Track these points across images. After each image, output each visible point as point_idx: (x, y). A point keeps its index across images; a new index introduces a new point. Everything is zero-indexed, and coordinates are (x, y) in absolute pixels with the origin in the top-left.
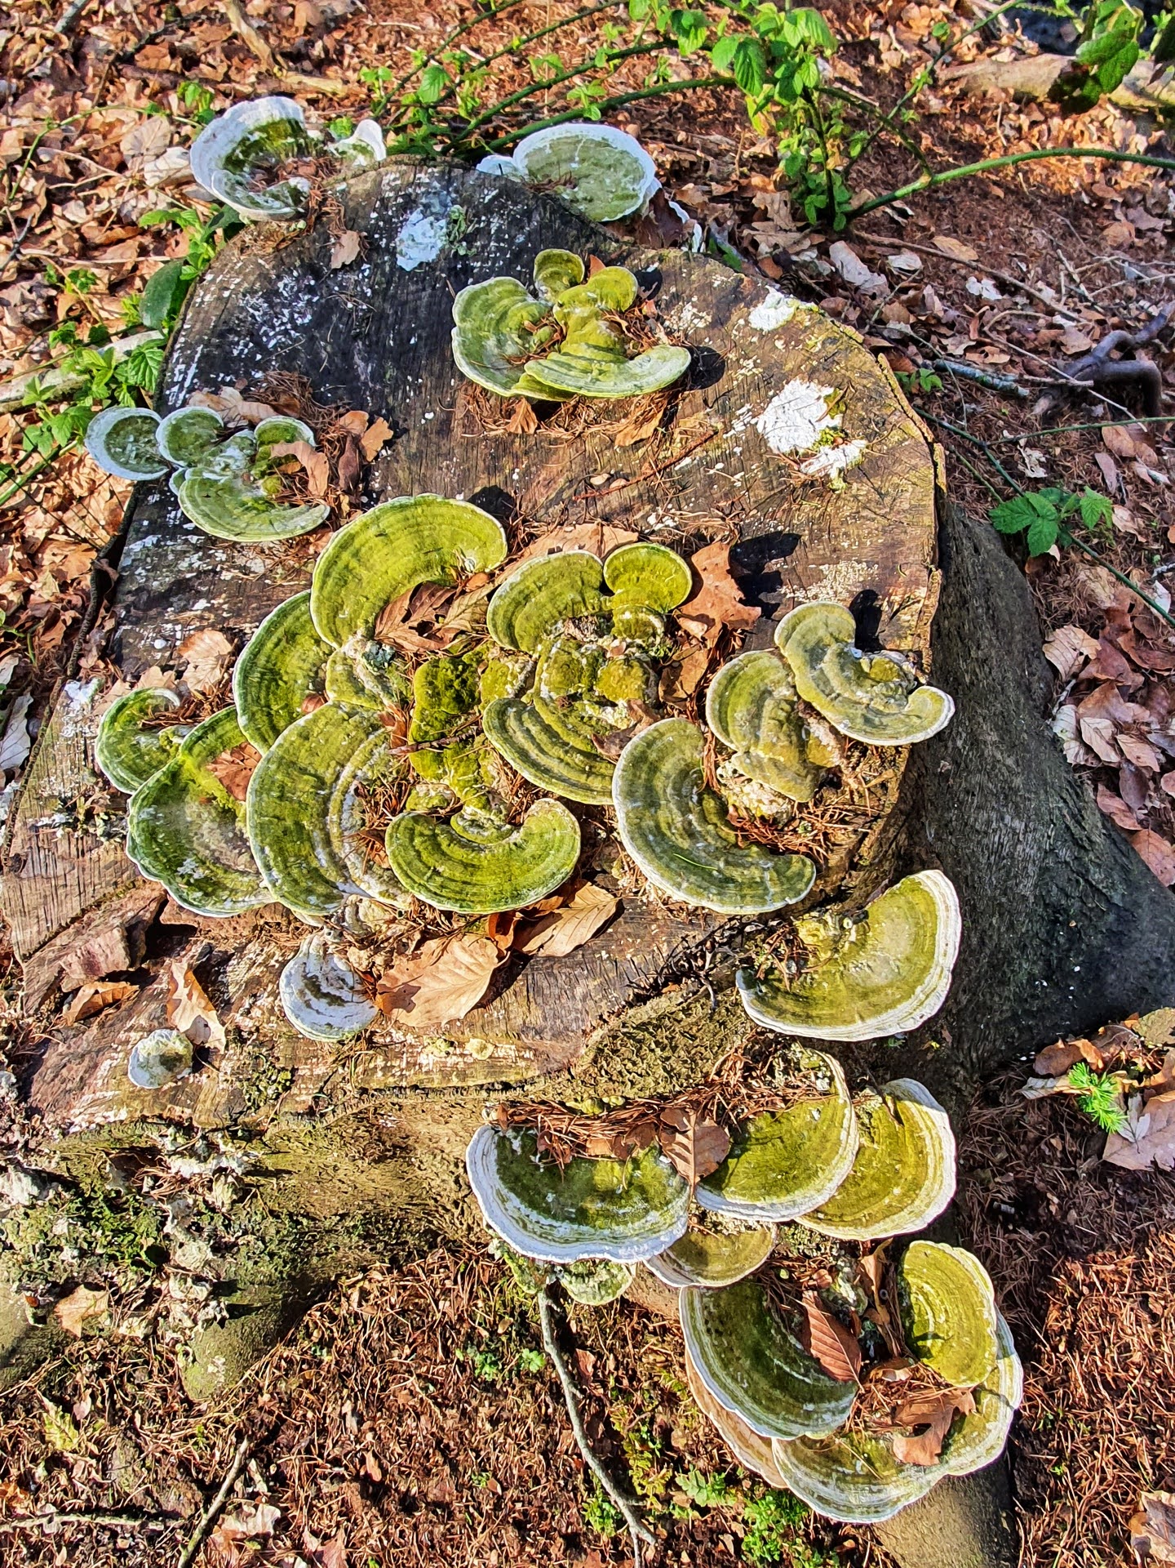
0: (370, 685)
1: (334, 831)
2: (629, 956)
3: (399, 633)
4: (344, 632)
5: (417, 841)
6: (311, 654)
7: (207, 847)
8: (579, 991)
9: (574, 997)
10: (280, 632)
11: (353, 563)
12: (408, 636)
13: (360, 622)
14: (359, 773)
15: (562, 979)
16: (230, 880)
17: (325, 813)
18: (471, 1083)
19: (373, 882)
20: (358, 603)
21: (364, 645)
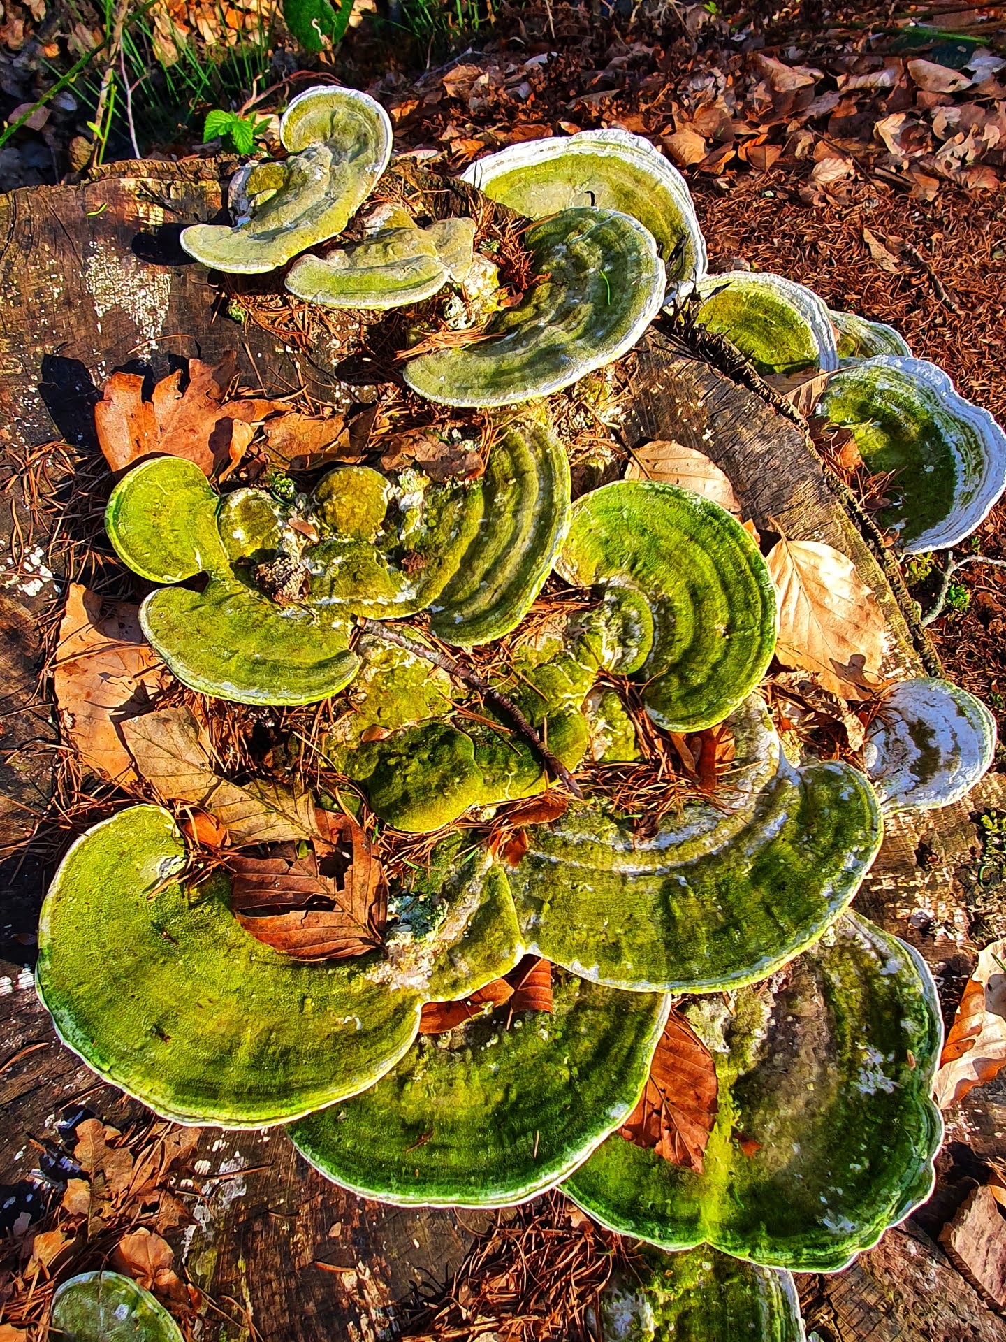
0: (472, 902)
1: (726, 832)
2: (700, 404)
3: (357, 902)
4: (387, 1005)
5: (698, 680)
6: (431, 1077)
7: (823, 1077)
8: (759, 447)
9: (769, 452)
10: (416, 1156)
11: (242, 1056)
12: (357, 883)
13: (357, 986)
14: (620, 847)
15: (754, 473)
16: (851, 997)
17: (709, 860)
18: (883, 576)
19: (763, 744)
20: (320, 1010)
21: (402, 951)
